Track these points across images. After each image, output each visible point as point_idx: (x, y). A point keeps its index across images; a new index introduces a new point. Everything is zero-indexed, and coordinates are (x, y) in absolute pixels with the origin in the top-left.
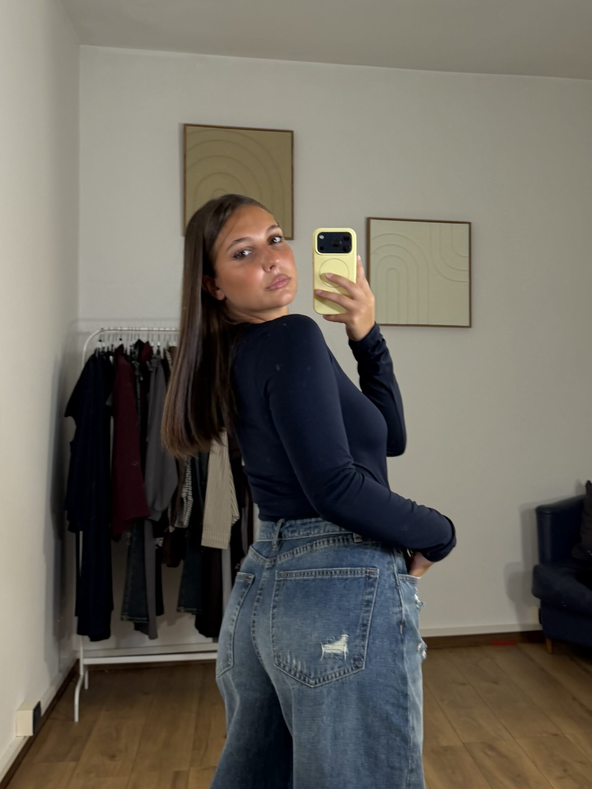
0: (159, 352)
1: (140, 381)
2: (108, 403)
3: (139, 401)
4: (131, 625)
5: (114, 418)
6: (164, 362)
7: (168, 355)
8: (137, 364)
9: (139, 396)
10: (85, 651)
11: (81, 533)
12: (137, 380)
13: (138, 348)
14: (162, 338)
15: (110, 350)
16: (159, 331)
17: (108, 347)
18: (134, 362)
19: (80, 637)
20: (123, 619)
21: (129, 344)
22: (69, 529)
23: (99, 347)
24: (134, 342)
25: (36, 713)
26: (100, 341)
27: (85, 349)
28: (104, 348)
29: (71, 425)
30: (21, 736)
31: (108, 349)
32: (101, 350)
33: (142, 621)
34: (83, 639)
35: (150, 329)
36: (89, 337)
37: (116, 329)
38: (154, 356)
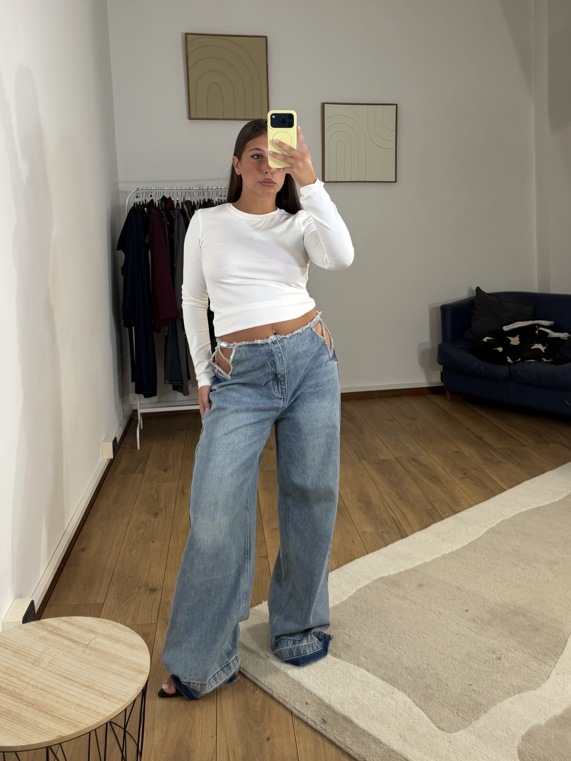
0: (178, 204)
1: (167, 225)
2: (147, 240)
3: (167, 239)
4: (171, 387)
5: (151, 250)
6: (183, 211)
7: (185, 207)
8: (164, 214)
9: (167, 236)
10: (140, 404)
11: (133, 328)
12: (165, 225)
13: (164, 202)
14: (179, 194)
15: (144, 203)
16: (177, 189)
17: (143, 201)
18: (162, 212)
19: (137, 395)
20: (165, 383)
21: (157, 200)
22: (125, 325)
23: (137, 201)
24: (161, 197)
25: (115, 444)
26: (137, 197)
27: (127, 203)
28: (140, 202)
29: (122, 255)
30: (106, 459)
31: (143, 203)
32: (138, 203)
33: (178, 383)
34: (139, 396)
35: (171, 188)
36: (129, 194)
37: (147, 188)
38: (175, 207)
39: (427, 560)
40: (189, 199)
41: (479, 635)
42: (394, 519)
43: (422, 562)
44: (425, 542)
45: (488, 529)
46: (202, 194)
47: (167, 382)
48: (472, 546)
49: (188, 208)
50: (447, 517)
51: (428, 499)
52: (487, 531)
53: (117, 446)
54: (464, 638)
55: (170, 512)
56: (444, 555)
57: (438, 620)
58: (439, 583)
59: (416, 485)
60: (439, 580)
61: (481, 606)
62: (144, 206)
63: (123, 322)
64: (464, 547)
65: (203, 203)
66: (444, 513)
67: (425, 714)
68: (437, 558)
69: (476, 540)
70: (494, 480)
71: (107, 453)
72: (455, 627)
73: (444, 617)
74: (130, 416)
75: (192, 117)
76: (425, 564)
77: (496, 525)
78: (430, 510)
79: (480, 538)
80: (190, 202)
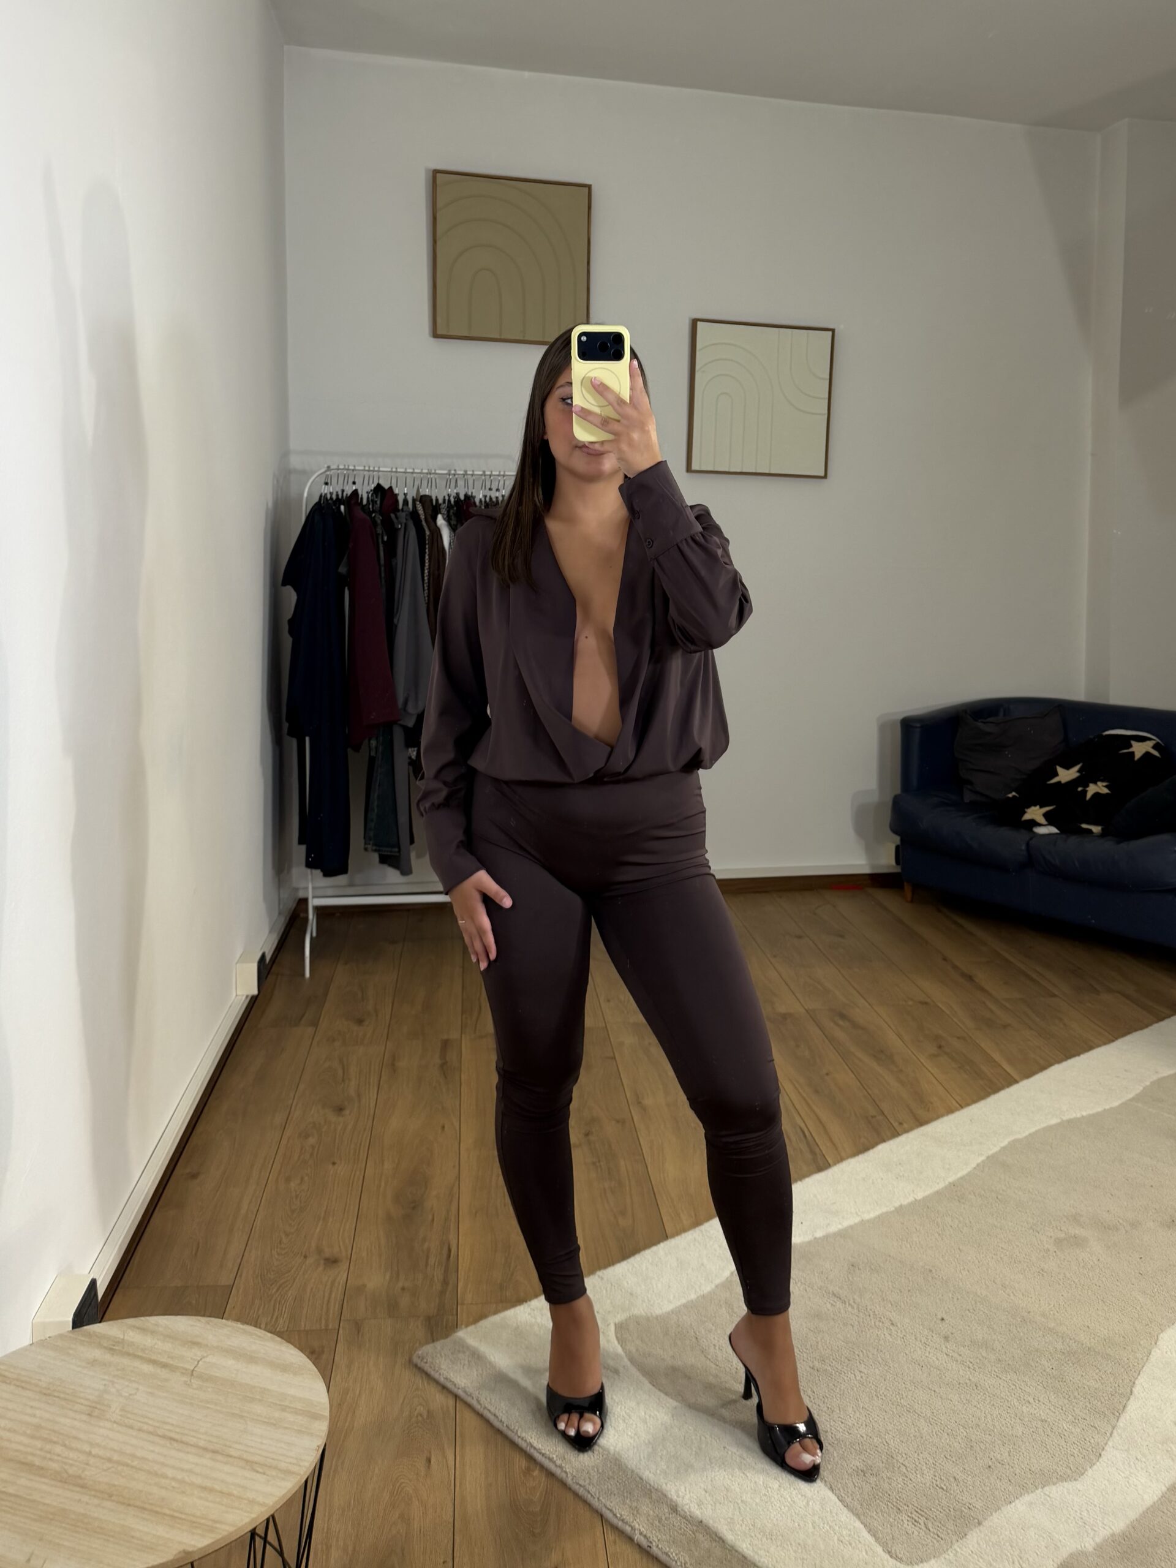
0: (406, 502)
1: (383, 541)
2: (343, 569)
3: (383, 569)
4: (375, 857)
5: (349, 589)
6: (414, 514)
7: (419, 507)
8: (379, 519)
9: (382, 562)
10: (313, 888)
11: (307, 738)
12: (380, 541)
13: (379, 497)
14: (410, 482)
15: (340, 497)
16: (405, 472)
17: (337, 492)
18: (374, 515)
19: (309, 871)
20: (366, 849)
21: (365, 490)
22: (291, 733)
23: (326, 492)
24: (373, 486)
25: (262, 967)
26: (326, 484)
27: (305, 495)
28: (331, 494)
29: (291, 596)
30: (243, 995)
31: (337, 495)
32: (329, 496)
33: (391, 852)
34: (312, 873)
35: (394, 470)
36: (310, 478)
37: (347, 467)
38: (400, 507)
39: (867, 1217)
40: (426, 492)
41: (967, 1368)
42: (803, 1132)
43: (857, 1220)
44: (864, 1179)
45: (983, 1158)
46: (453, 484)
47: (369, 847)
48: (956, 1192)
49: (424, 512)
50: (906, 1131)
51: (868, 1093)
52: (983, 1162)
53: (265, 969)
54: (938, 1372)
55: (367, 1105)
56: (901, 1206)
57: (888, 1337)
58: (890, 1262)
59: (846, 1067)
60: (890, 1256)
61: (971, 1311)
62: (339, 501)
63: (286, 726)
64: (938, 1193)
65: (455, 501)
66: (901, 1124)
67: (862, 1526)
68: (887, 1213)
69: (962, 1178)
70: (995, 1061)
71: (247, 985)
72: (920, 1353)
73: (899, 1331)
74: (291, 912)
75: (439, 332)
76: (862, 1222)
77: (1000, 1151)
78: (872, 1117)
79: (968, 1174)
80: (429, 498)
